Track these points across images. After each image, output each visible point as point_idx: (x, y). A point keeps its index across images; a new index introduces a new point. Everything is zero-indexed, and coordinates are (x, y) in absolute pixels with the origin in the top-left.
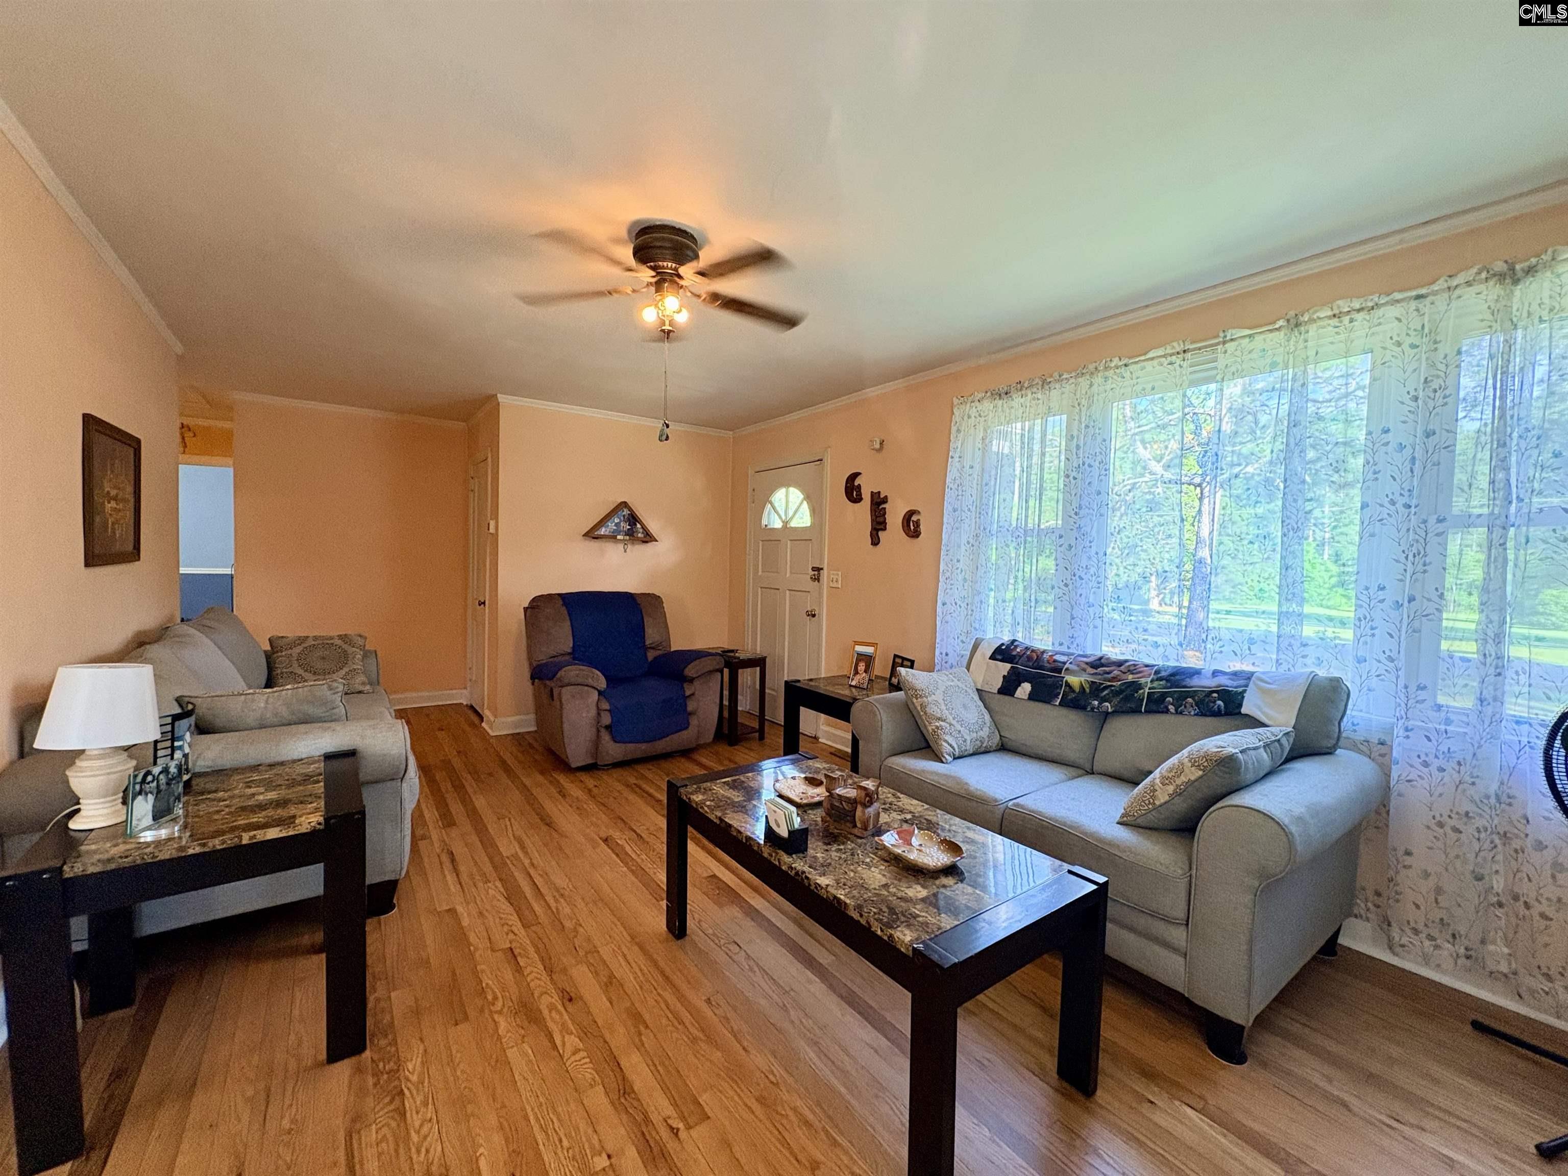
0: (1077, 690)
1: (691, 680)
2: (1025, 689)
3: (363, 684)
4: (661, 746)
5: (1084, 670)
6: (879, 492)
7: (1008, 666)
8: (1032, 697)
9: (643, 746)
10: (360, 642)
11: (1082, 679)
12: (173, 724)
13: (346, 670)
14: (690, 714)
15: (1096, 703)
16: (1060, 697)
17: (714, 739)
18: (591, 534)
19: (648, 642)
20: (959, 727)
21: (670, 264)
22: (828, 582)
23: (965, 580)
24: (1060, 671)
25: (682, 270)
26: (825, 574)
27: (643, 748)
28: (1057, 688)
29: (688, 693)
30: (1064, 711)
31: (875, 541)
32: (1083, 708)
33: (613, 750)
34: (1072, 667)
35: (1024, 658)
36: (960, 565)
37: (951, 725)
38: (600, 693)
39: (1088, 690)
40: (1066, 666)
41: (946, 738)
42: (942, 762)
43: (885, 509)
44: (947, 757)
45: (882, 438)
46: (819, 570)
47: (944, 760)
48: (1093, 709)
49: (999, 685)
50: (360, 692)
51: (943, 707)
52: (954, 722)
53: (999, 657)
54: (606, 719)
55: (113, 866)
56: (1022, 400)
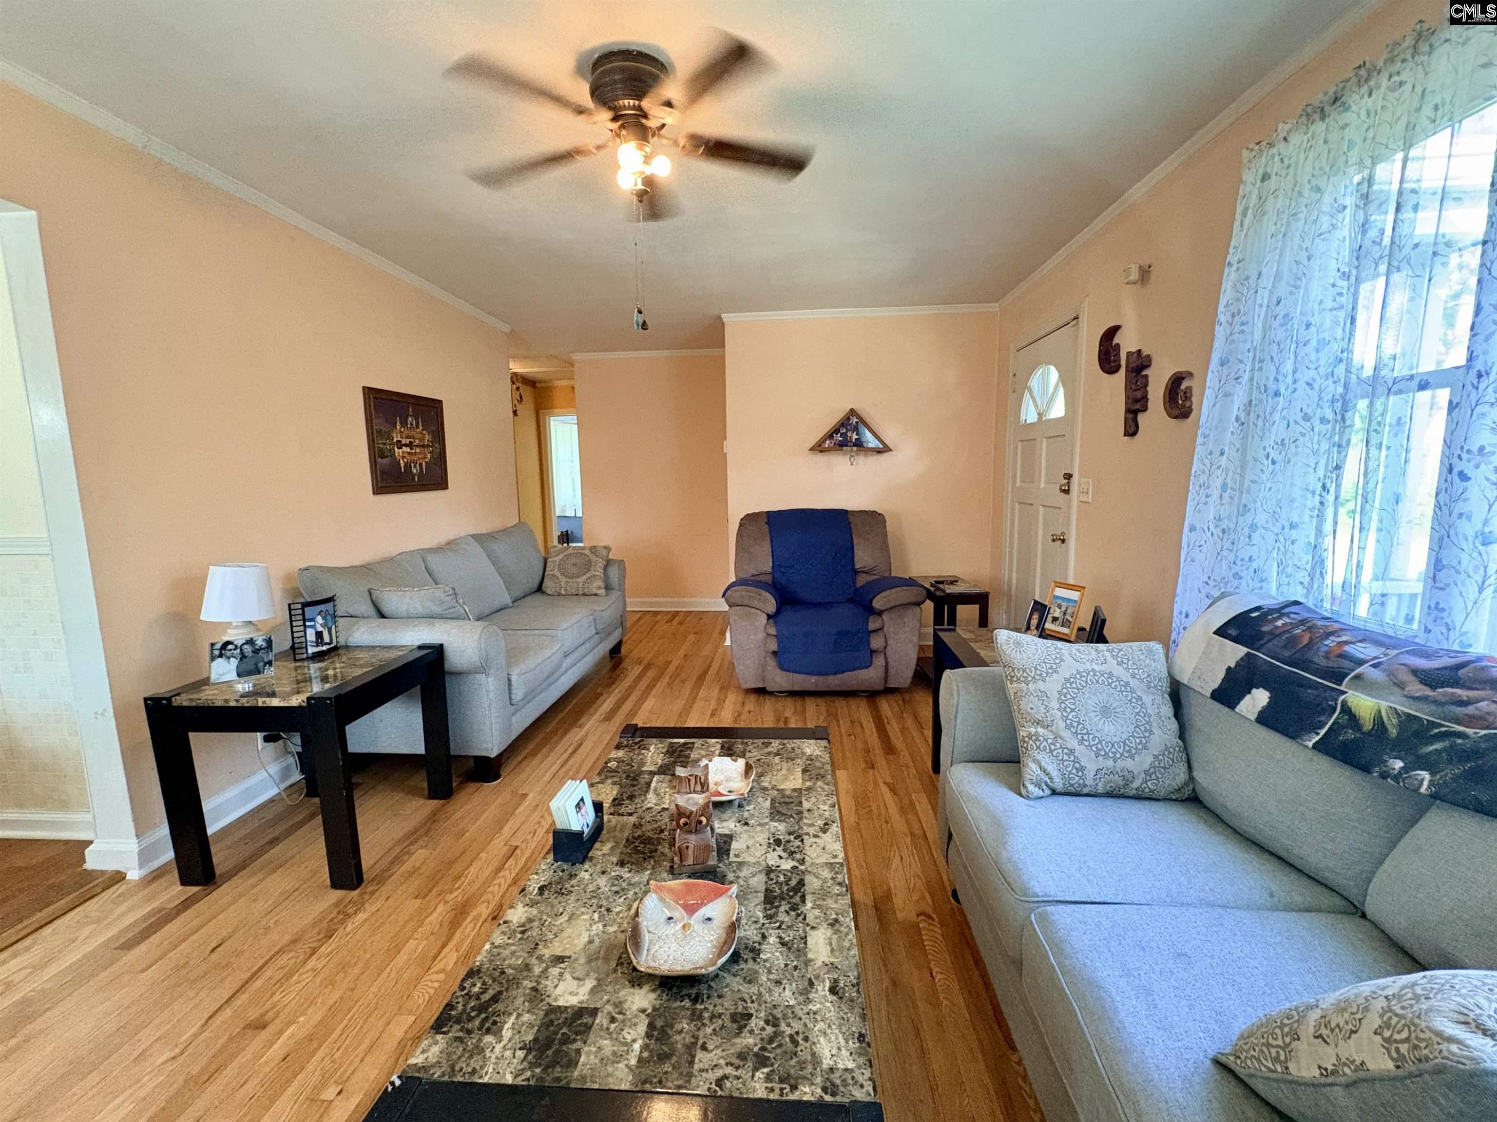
0: (1368, 726)
1: (880, 613)
2: (1259, 698)
3: (599, 588)
4: (834, 682)
5: (1401, 685)
6: (1139, 351)
7: (1242, 651)
8: (1265, 718)
9: (813, 679)
10: (604, 553)
11: (1384, 705)
12: (303, 609)
13: (588, 575)
14: (873, 652)
15: (1398, 764)
16: (1323, 732)
17: (912, 683)
18: (819, 448)
19: (857, 566)
20: (1073, 743)
21: (626, 102)
22: (1079, 496)
23: (1224, 487)
24: (1337, 677)
25: (645, 104)
26: (1075, 480)
27: (811, 682)
28: (1324, 710)
29: (872, 626)
30: (1324, 763)
31: (1132, 430)
32: (1366, 769)
33: (780, 680)
34: (1376, 675)
35: (1279, 642)
36: (1223, 461)
37: (1057, 736)
38: (769, 617)
39: (1393, 732)
40: (1359, 670)
41: (1039, 757)
42: (1020, 795)
43: (1146, 376)
44: (1031, 787)
45: (1145, 262)
46: (1068, 476)
47: (1023, 791)
48: (1384, 776)
49: (1216, 685)
50: (596, 595)
51: (1055, 704)
52: (1066, 734)
53: (1233, 632)
54: (773, 646)
55: (194, 704)
56: (1369, 102)
